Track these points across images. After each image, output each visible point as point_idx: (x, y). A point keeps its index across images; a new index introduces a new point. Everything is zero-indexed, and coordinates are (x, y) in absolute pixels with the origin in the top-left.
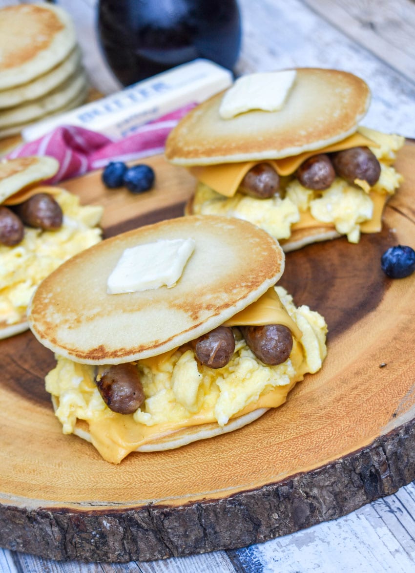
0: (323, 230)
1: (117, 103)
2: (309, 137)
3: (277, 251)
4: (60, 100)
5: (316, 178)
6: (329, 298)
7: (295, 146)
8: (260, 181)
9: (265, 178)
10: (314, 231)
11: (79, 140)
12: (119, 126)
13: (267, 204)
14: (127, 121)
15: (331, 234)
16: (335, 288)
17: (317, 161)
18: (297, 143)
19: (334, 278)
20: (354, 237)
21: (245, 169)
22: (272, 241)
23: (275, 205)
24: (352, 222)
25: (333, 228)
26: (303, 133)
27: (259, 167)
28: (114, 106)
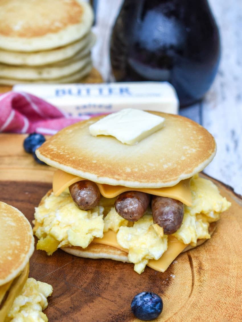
0: (119, 252)
1: (88, 91)
2: (129, 176)
3: (21, 260)
4: (55, 73)
5: (126, 210)
6: (80, 310)
7: (114, 178)
8: (79, 195)
9: (85, 194)
10: (111, 251)
11: (35, 107)
12: (78, 108)
13: (82, 214)
14: (85, 107)
15: (123, 258)
16: (91, 305)
17: (132, 197)
18: (116, 177)
19: (99, 295)
20: (139, 268)
21: (73, 181)
22: (26, 249)
23: (89, 218)
24: (141, 257)
25: (127, 254)
26: (128, 170)
27: (83, 184)
28: (84, 92)
